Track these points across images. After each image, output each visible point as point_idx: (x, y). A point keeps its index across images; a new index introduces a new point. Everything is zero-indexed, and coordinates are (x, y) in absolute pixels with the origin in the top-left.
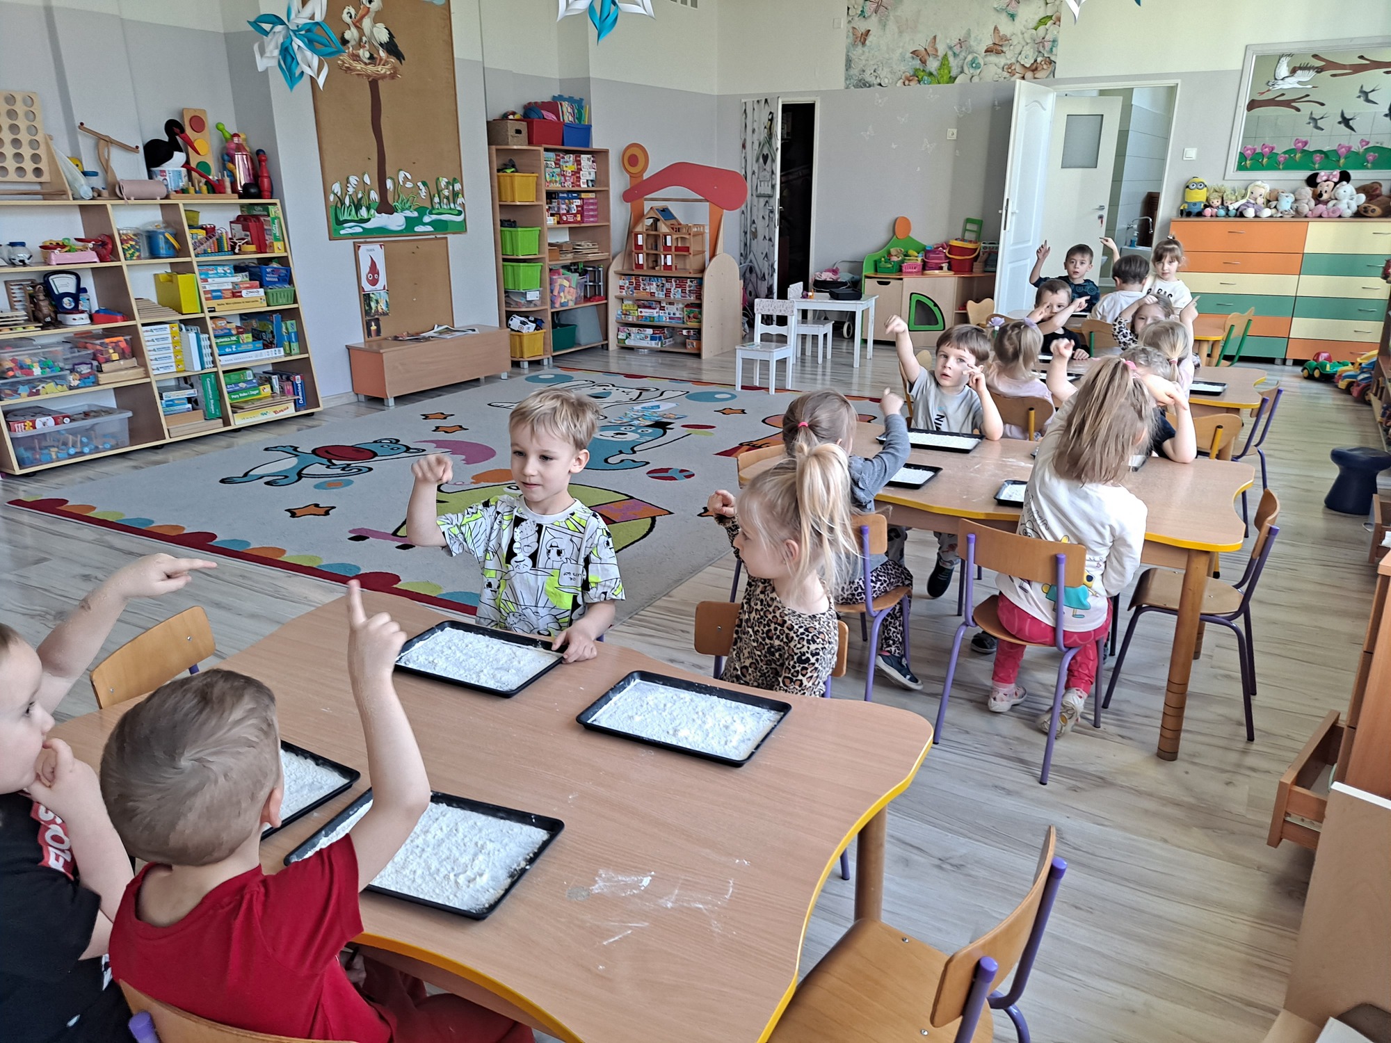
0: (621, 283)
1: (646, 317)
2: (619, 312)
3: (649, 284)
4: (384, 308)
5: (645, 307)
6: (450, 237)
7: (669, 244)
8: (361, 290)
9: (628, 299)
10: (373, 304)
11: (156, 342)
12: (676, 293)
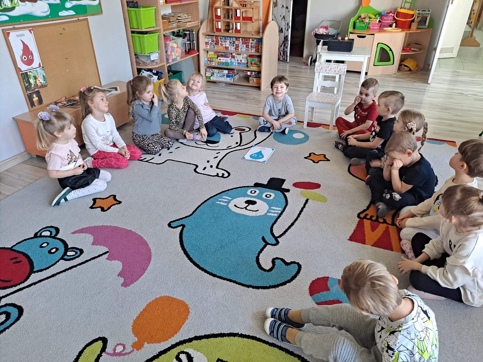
0: (206, 40)
1: (223, 63)
2: (206, 60)
3: (225, 42)
4: (42, 81)
5: (222, 56)
6: (90, 18)
7: (238, 15)
8: (18, 70)
9: (211, 51)
10: (32, 81)
12: (243, 48)
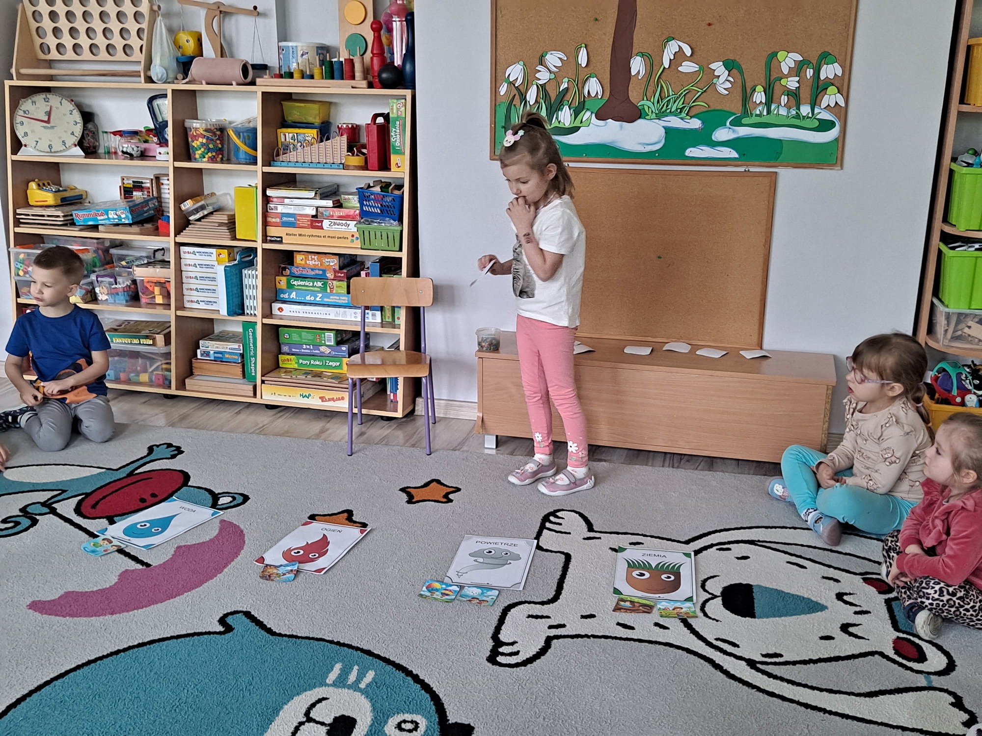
6: (784, 173)
11: (198, 269)
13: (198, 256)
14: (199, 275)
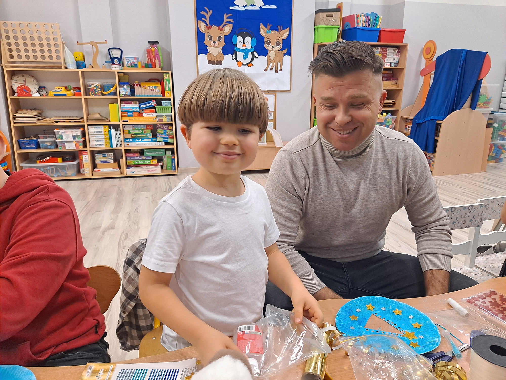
11: (96, 133)
13: (96, 129)
14: (96, 135)
